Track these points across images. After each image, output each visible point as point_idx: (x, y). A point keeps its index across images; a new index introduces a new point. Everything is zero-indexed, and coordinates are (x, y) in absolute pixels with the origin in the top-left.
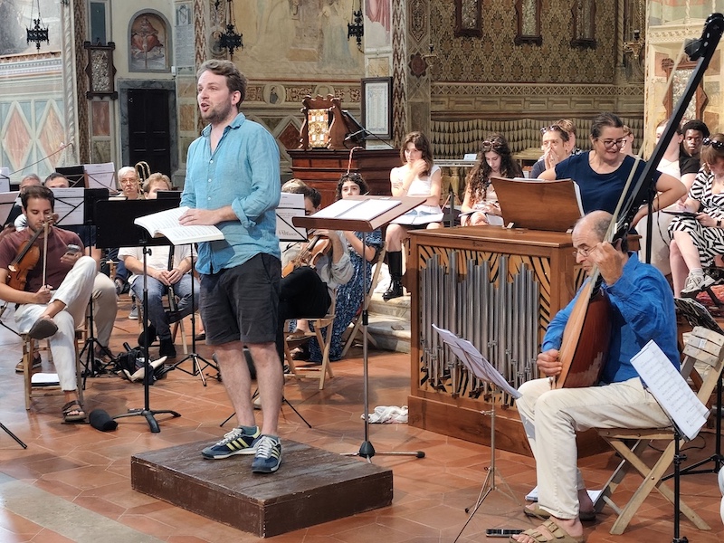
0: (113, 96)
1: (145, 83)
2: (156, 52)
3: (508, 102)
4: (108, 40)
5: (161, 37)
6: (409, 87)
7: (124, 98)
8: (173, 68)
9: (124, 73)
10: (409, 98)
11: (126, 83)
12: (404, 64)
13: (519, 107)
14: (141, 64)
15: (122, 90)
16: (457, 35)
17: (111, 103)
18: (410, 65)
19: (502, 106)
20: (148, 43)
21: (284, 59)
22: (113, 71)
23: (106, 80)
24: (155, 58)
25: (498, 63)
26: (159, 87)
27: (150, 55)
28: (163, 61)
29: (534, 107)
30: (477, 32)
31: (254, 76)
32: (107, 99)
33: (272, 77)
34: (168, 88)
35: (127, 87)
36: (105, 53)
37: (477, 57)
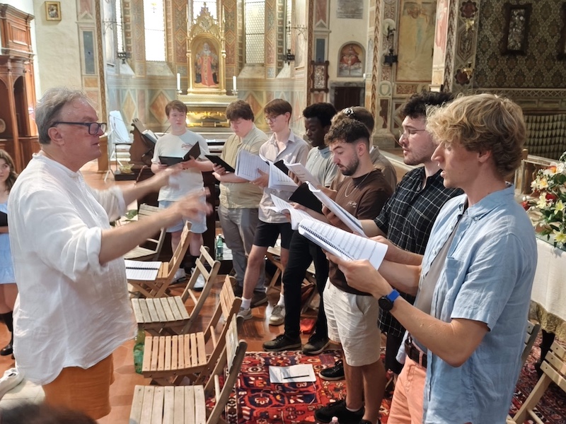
0: (326, 90)
1: (346, 83)
2: (356, 65)
3: (546, 102)
4: (326, 59)
5: (360, 57)
7: (333, 92)
8: (364, 75)
9: (334, 78)
11: (335, 83)
12: (452, 76)
13: (557, 106)
14: (346, 73)
15: (332, 87)
16: (503, 54)
17: (325, 94)
18: (455, 77)
19: (540, 104)
20: (352, 60)
22: (327, 77)
23: (323, 82)
24: (356, 69)
25: (539, 74)
26: (355, 85)
27: (352, 67)
30: (521, 52)
31: (412, 79)
32: (323, 92)
33: (424, 79)
34: (360, 86)
35: (335, 86)
36: (323, 67)
37: (521, 70)
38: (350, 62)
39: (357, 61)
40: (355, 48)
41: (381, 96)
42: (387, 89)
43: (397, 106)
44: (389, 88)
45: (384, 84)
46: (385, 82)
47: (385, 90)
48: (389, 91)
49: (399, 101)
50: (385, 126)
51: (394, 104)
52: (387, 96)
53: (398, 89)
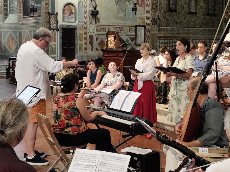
0: (57, 30)
1: (67, 26)
2: (71, 16)
3: (185, 34)
4: (56, 12)
5: (73, 11)
6: (151, 28)
7: (60, 31)
8: (77, 21)
9: (61, 23)
10: (151, 32)
11: (62, 26)
12: (150, 21)
13: (189, 36)
14: (66, 20)
15: (60, 28)
16: (168, 11)
17: (56, 32)
18: (151, 21)
19: (183, 35)
20: (69, 13)
21: (113, 19)
22: (57, 22)
23: (55, 25)
24: (71, 18)
25: (182, 21)
26: (72, 27)
27: (69, 17)
28: (74, 19)
29: (193, 36)
30: (175, 11)
31: (103, 24)
32: (55, 31)
33: (109, 24)
34: (75, 27)
35: (62, 27)
36: (55, 16)
37: (175, 19)
38: (68, 14)
39: (71, 13)
40: (70, 6)
41: (90, 33)
42: (92, 29)
43: (97, 39)
44: (93, 29)
45: (90, 27)
46: (91, 25)
47: (91, 30)
48: (93, 31)
49: (98, 36)
50: (92, 50)
51: (95, 38)
52: (92, 33)
53: (97, 29)
